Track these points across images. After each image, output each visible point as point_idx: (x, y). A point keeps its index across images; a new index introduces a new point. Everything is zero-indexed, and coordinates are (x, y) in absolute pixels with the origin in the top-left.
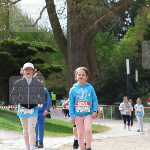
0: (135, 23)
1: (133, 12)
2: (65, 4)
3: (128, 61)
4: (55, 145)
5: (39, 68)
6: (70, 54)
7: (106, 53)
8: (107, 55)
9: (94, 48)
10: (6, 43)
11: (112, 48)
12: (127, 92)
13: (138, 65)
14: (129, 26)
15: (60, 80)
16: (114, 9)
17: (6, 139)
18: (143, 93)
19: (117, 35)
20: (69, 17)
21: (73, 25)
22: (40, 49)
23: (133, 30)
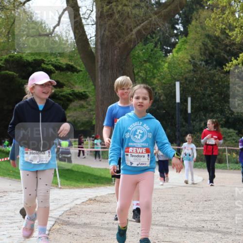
0: (189, 32)
1: (186, 17)
2: (93, 5)
3: (178, 84)
4: (78, 199)
5: (57, 93)
6: (99, 74)
7: (148, 73)
8: (149, 76)
9: (133, 65)
10: (11, 59)
11: (156, 66)
12: (176, 127)
13: (191, 89)
14: (180, 37)
15: (84, 110)
16: (159, 12)
17: (11, 191)
18: (198, 128)
19: (165, 48)
20: (98, 24)
21: (104, 34)
22: (58, 68)
23: (185, 42)
